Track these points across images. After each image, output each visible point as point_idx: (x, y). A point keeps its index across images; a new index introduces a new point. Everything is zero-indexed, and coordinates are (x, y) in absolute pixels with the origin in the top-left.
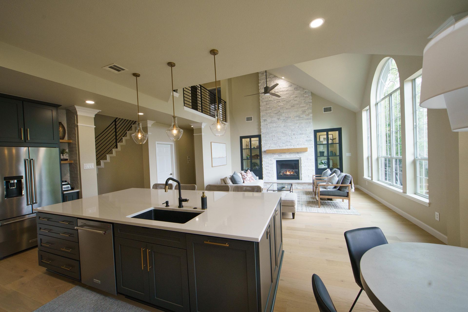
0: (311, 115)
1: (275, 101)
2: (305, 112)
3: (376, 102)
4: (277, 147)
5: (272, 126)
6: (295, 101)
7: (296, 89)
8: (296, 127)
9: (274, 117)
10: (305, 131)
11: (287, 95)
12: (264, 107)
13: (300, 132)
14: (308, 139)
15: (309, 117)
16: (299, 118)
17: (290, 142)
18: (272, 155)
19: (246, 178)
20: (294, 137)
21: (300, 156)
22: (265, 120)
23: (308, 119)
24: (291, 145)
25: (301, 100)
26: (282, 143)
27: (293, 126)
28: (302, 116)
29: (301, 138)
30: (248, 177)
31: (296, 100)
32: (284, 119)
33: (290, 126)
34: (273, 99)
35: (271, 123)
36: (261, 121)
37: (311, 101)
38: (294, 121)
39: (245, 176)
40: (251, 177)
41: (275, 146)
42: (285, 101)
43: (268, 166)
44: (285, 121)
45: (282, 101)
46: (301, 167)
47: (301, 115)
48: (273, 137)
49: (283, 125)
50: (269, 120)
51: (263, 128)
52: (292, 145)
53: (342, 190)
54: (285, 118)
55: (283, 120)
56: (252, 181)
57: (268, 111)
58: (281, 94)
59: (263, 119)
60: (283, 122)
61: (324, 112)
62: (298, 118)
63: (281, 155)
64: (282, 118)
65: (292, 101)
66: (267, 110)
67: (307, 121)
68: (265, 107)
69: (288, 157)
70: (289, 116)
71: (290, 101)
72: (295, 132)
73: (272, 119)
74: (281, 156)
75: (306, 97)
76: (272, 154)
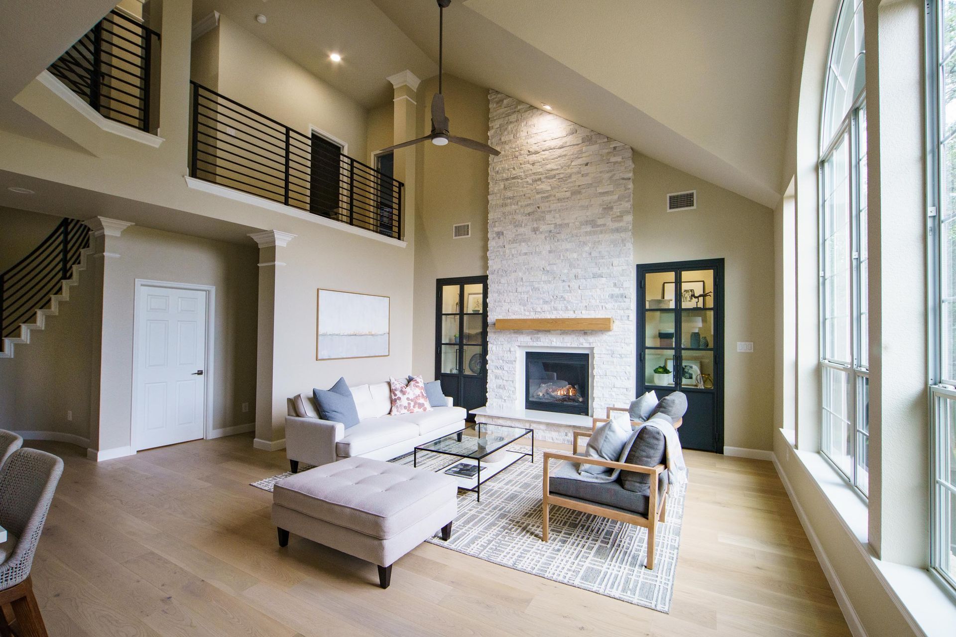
0: (629, 218)
1: (528, 180)
2: (612, 208)
3: (819, 157)
4: (527, 313)
5: (517, 252)
6: (583, 176)
7: (588, 140)
8: (584, 256)
9: (523, 225)
10: (608, 268)
11: (562, 161)
12: (499, 195)
13: (595, 270)
14: (616, 291)
15: (621, 224)
16: (593, 228)
17: (565, 300)
18: (513, 335)
19: (399, 398)
20: (574, 284)
21: (590, 343)
22: (500, 234)
23: (617, 230)
24: (567, 308)
25: (601, 172)
26: (541, 301)
27: (575, 252)
28: (600, 222)
29: (597, 287)
30: (404, 398)
31: (587, 175)
32: (550, 231)
33: (567, 250)
34: (524, 172)
35: (514, 241)
36: (489, 235)
37: (631, 175)
38: (577, 236)
39: (396, 392)
40: (416, 397)
41: (523, 311)
42: (554, 176)
43: (502, 368)
44: (552, 235)
45: (547, 177)
46: (593, 377)
47: (599, 218)
48: (518, 283)
49: (548, 247)
50: (509, 234)
51: (493, 258)
52: (569, 307)
53: (628, 485)
54: (552, 227)
55: (547, 235)
56: (416, 409)
57: (508, 209)
58: (544, 157)
59: (496, 229)
60: (548, 239)
61: (670, 208)
62: (589, 228)
63: (539, 336)
64: (543, 228)
65: (574, 178)
66: (506, 205)
67: (616, 236)
68: (502, 197)
69: (559, 344)
70: (566, 222)
71: (570, 176)
72: (579, 271)
73: (517, 231)
74: (538, 339)
75: (615, 163)
76: (515, 333)
